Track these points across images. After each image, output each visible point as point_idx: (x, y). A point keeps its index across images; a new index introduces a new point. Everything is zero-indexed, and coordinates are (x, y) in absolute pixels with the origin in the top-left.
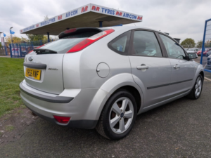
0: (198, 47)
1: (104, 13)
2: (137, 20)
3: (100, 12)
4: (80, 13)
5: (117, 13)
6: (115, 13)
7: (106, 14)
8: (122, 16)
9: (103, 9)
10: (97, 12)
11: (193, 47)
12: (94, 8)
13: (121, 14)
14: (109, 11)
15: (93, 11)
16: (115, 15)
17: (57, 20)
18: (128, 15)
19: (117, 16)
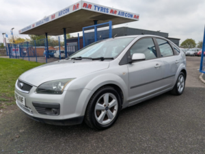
0: (199, 47)
1: (97, 11)
2: (133, 18)
3: (92, 9)
4: (71, 11)
5: (112, 11)
6: (109, 11)
7: (99, 12)
8: (117, 15)
9: (95, 6)
10: (89, 9)
11: (194, 47)
12: (85, 5)
13: (116, 12)
14: (102, 8)
15: (84, 8)
16: (109, 13)
17: (50, 20)
18: (123, 13)
19: (111, 14)
